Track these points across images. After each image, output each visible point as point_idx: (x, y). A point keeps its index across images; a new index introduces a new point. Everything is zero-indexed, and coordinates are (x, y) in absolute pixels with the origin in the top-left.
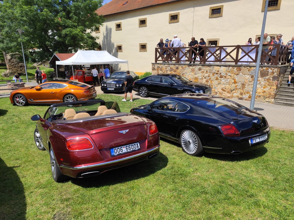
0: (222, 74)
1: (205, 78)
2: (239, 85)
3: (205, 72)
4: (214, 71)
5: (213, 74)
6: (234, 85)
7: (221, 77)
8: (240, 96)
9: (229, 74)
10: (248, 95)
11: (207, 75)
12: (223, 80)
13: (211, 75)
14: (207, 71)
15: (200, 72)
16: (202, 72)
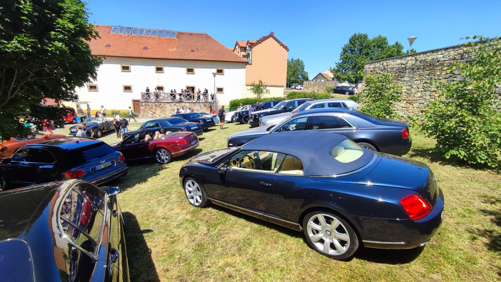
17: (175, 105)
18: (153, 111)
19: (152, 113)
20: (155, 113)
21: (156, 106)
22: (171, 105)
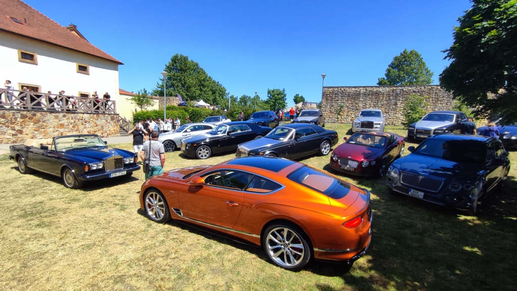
0: (86, 120)
1: (71, 124)
2: (100, 127)
3: (71, 118)
4: (78, 118)
5: (79, 120)
6: (96, 128)
7: (86, 122)
8: (102, 135)
9: (91, 120)
10: (106, 134)
11: (73, 121)
12: (87, 125)
13: (77, 121)
14: (72, 118)
15: (65, 118)
16: (67, 119)
17: (64, 116)
18: (17, 128)
19: (14, 132)
20: (21, 132)
21: (23, 117)
22: (57, 117)
